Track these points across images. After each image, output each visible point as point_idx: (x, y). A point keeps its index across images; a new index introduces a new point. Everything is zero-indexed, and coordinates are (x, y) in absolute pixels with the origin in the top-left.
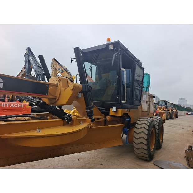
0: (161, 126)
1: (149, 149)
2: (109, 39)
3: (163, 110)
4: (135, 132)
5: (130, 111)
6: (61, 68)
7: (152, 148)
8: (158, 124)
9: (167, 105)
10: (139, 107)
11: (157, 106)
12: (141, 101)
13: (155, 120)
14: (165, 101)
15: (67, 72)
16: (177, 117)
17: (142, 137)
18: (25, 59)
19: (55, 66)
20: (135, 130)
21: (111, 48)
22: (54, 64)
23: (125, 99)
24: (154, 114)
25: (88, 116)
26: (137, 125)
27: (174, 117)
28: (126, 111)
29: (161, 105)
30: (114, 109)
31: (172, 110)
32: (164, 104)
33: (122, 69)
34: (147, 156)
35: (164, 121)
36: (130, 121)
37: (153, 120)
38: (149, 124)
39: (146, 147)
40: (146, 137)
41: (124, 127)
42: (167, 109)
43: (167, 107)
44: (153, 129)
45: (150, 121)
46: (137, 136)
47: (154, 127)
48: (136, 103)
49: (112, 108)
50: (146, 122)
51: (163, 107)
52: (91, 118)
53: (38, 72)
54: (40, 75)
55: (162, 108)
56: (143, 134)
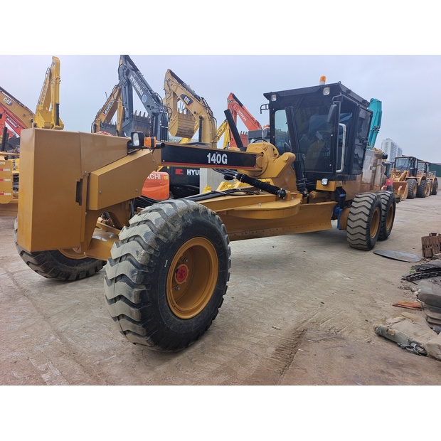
0: (392, 205)
1: (368, 234)
2: (323, 79)
3: (405, 178)
4: (350, 212)
5: (345, 183)
6: (188, 92)
7: (374, 235)
8: (386, 203)
9: (414, 166)
10: (358, 176)
11: (392, 170)
12: (362, 168)
13: (382, 196)
14: (411, 157)
15: (201, 102)
16: (434, 193)
17: (360, 219)
18: (119, 79)
19: (173, 88)
20: (351, 209)
21: (327, 92)
22: (170, 84)
23: (342, 167)
24: (382, 188)
25: (298, 190)
26: (353, 204)
27: (427, 192)
28: (340, 183)
29: (401, 168)
30: (325, 181)
31: (424, 178)
32: (407, 164)
33: (340, 124)
34: (365, 243)
35: (398, 200)
36: (344, 197)
37: (379, 196)
38: (372, 202)
39: (364, 232)
40: (366, 219)
41: (337, 206)
42: (413, 175)
43: (414, 172)
44: (377, 209)
45: (374, 197)
46: (353, 218)
47: (379, 205)
48: (355, 171)
49: (321, 180)
50: (368, 199)
51: (405, 171)
52: (303, 194)
53: (153, 107)
54: (158, 114)
55: (403, 174)
56: (362, 214)
